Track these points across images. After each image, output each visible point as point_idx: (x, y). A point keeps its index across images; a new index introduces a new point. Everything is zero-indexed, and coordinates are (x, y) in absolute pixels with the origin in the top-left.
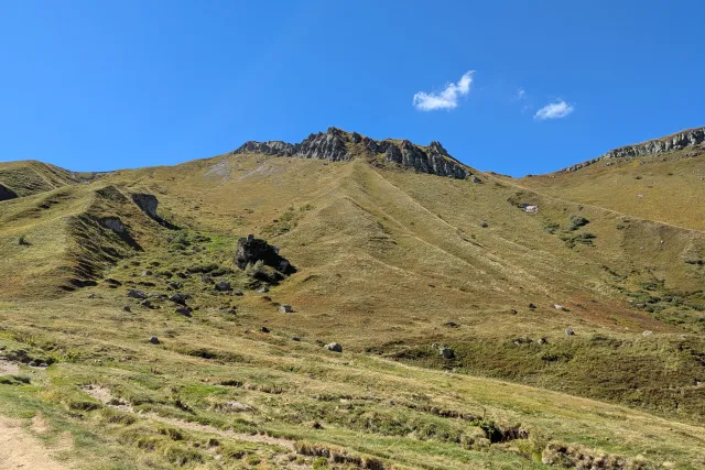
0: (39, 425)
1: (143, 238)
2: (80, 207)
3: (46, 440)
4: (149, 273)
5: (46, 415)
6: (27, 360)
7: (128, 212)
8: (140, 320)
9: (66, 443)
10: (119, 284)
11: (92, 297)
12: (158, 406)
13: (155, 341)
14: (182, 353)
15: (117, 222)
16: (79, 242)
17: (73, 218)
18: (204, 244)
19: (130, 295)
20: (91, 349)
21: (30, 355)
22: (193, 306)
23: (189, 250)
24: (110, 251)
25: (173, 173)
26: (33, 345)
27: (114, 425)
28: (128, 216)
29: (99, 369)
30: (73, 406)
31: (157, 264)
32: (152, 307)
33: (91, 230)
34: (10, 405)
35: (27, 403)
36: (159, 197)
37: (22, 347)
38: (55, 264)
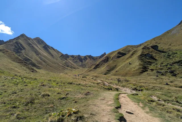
0: (141, 105)
1: (157, 57)
2: (139, 53)
3: (143, 108)
4: (161, 66)
5: (142, 103)
6: (137, 90)
7: (151, 51)
8: (162, 79)
9: (148, 110)
10: (153, 70)
11: (148, 74)
12: (171, 102)
13: (167, 84)
14: (176, 87)
15: (149, 54)
16: (141, 61)
17: (139, 56)
18: (175, 55)
19: (157, 72)
20: (151, 87)
21: (137, 89)
22: (177, 73)
23: (171, 57)
24: (149, 62)
25: (160, 38)
26: (137, 86)
27: (159, 106)
28: (151, 52)
29: (153, 92)
30: (149, 101)
31: (162, 63)
32: (164, 75)
33: (143, 58)
34: (135, 100)
35: (138, 100)
36: (158, 45)
37: (135, 87)
38: (137, 67)
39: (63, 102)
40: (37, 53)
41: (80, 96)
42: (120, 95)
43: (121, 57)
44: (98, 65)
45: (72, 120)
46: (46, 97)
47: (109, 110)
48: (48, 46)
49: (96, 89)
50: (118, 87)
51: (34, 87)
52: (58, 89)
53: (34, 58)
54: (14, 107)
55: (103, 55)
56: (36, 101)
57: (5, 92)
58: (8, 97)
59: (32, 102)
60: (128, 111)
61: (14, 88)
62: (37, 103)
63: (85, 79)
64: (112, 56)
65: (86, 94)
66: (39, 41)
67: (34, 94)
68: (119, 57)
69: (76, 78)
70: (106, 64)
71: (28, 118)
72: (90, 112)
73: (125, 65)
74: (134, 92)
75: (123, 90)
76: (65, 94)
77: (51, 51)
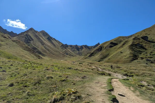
0: (132, 89)
1: (146, 47)
2: (130, 43)
3: (134, 92)
4: (150, 55)
5: (133, 87)
6: (128, 76)
7: (141, 41)
8: (151, 66)
9: (138, 93)
10: (143, 58)
11: (138, 62)
15: (139, 44)
16: (132, 50)
17: (129, 46)
19: (147, 60)
20: (140, 73)
24: (139, 51)
25: (150, 29)
26: (128, 72)
27: (149, 90)
28: (141, 42)
29: (143, 78)
30: (139, 85)
31: (152, 52)
32: (153, 63)
33: (134, 47)
34: (126, 84)
35: (129, 84)
36: (148, 36)
37: (126, 73)
38: (128, 56)
39: (64, 83)
40: (43, 44)
41: (78, 79)
42: (113, 79)
43: (113, 46)
44: (93, 53)
45: (72, 98)
46: (50, 79)
47: (103, 92)
48: (51, 38)
49: (91, 73)
50: (110, 72)
51: (41, 70)
52: (59, 72)
53: (40, 47)
54: (26, 86)
55: (97, 45)
56: (42, 82)
57: (18, 74)
58: (20, 78)
59: (39, 83)
60: (120, 93)
61: (25, 71)
62: (43, 84)
63: (81, 65)
64: (105, 46)
65: (83, 78)
66: (44, 34)
67: (40, 76)
68: (111, 47)
69: (74, 64)
70: (100, 53)
71: (36, 95)
72: (86, 93)
73: (117, 53)
74: (125, 77)
75: (115, 75)
76: (66, 77)
77: (53, 41)
